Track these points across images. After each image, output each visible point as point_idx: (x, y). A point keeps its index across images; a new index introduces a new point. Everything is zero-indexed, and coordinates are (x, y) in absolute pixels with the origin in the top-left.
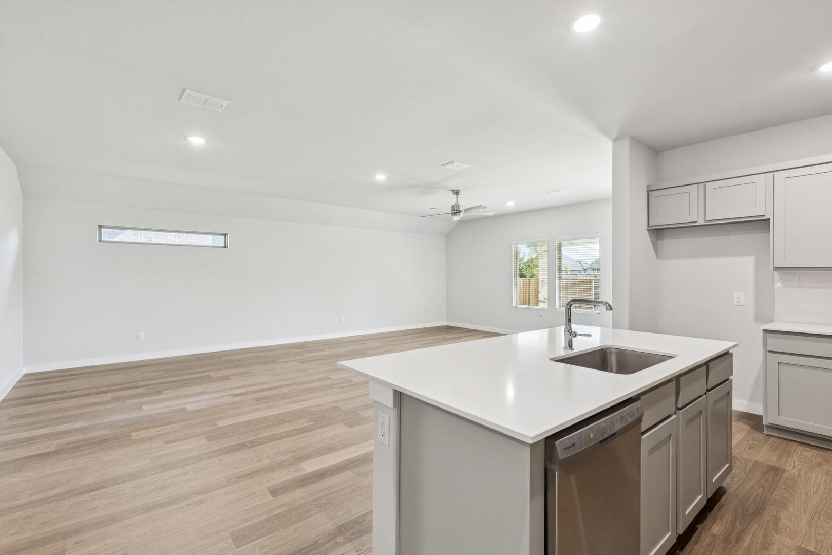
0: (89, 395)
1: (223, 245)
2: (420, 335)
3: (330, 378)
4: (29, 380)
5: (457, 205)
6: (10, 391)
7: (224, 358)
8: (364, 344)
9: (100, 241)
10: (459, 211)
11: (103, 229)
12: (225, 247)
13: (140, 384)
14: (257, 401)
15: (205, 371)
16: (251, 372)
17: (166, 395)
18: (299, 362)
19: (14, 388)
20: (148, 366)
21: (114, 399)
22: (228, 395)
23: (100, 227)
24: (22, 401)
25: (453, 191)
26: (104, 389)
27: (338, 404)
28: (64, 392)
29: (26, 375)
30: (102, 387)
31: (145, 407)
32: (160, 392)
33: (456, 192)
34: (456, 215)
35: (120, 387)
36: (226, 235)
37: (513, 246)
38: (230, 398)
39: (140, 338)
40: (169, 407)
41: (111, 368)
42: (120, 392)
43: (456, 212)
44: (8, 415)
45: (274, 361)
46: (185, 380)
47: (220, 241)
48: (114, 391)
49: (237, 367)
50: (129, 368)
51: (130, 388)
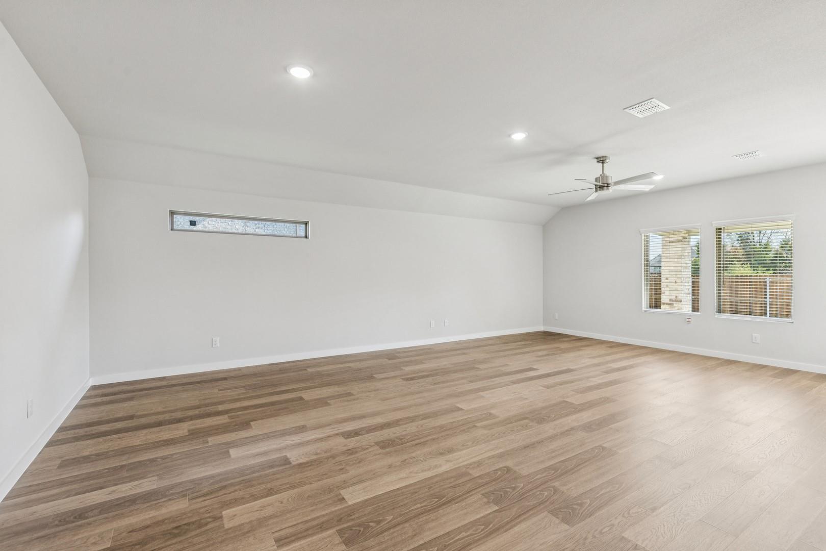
0: (160, 424)
1: (304, 235)
2: (523, 343)
3: (460, 409)
4: (96, 396)
5: (603, 176)
6: (70, 414)
7: (309, 370)
8: (464, 354)
9: (172, 229)
10: (608, 184)
11: (174, 216)
12: (306, 237)
13: (221, 408)
14: (383, 448)
15: (293, 390)
16: (350, 394)
17: (257, 429)
18: (404, 379)
19: (77, 407)
20: (225, 379)
21: (194, 435)
22: (337, 434)
23: (172, 213)
24: (82, 432)
25: (597, 158)
26: (179, 415)
27: (509, 463)
28: (131, 417)
29: (94, 388)
30: (175, 411)
31: (233, 452)
32: (245, 425)
33: (601, 160)
34: (603, 190)
35: (197, 412)
36: (306, 224)
37: (643, 235)
38: (341, 440)
39: (216, 345)
40: (265, 453)
41: (184, 381)
42: (198, 421)
43: (601, 186)
44: (60, 458)
45: (371, 378)
46: (273, 404)
47: (301, 230)
48: (191, 418)
49: (329, 384)
50: (205, 382)
51: (209, 415)
